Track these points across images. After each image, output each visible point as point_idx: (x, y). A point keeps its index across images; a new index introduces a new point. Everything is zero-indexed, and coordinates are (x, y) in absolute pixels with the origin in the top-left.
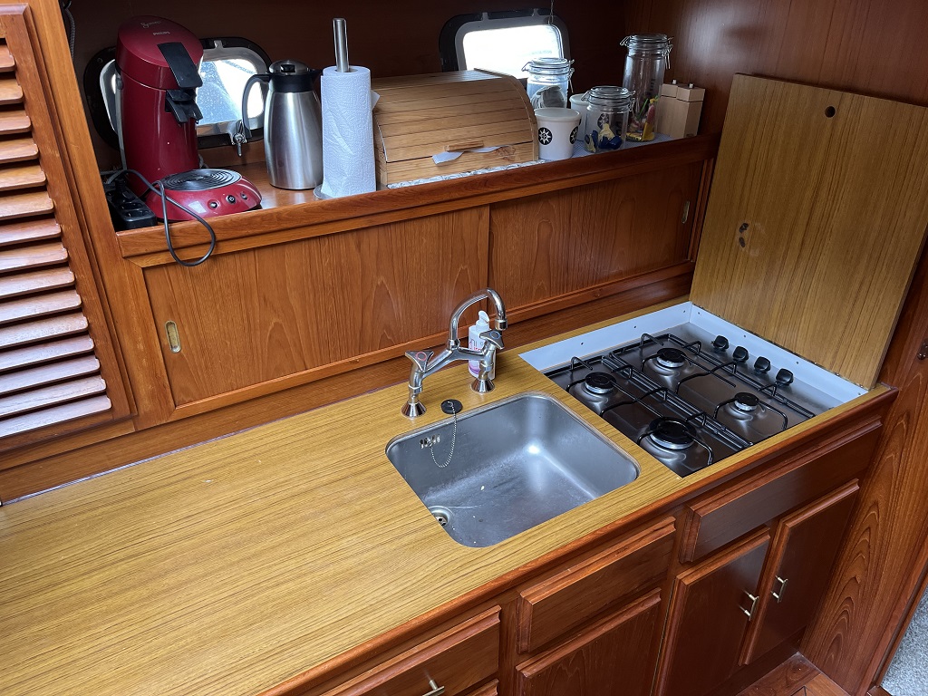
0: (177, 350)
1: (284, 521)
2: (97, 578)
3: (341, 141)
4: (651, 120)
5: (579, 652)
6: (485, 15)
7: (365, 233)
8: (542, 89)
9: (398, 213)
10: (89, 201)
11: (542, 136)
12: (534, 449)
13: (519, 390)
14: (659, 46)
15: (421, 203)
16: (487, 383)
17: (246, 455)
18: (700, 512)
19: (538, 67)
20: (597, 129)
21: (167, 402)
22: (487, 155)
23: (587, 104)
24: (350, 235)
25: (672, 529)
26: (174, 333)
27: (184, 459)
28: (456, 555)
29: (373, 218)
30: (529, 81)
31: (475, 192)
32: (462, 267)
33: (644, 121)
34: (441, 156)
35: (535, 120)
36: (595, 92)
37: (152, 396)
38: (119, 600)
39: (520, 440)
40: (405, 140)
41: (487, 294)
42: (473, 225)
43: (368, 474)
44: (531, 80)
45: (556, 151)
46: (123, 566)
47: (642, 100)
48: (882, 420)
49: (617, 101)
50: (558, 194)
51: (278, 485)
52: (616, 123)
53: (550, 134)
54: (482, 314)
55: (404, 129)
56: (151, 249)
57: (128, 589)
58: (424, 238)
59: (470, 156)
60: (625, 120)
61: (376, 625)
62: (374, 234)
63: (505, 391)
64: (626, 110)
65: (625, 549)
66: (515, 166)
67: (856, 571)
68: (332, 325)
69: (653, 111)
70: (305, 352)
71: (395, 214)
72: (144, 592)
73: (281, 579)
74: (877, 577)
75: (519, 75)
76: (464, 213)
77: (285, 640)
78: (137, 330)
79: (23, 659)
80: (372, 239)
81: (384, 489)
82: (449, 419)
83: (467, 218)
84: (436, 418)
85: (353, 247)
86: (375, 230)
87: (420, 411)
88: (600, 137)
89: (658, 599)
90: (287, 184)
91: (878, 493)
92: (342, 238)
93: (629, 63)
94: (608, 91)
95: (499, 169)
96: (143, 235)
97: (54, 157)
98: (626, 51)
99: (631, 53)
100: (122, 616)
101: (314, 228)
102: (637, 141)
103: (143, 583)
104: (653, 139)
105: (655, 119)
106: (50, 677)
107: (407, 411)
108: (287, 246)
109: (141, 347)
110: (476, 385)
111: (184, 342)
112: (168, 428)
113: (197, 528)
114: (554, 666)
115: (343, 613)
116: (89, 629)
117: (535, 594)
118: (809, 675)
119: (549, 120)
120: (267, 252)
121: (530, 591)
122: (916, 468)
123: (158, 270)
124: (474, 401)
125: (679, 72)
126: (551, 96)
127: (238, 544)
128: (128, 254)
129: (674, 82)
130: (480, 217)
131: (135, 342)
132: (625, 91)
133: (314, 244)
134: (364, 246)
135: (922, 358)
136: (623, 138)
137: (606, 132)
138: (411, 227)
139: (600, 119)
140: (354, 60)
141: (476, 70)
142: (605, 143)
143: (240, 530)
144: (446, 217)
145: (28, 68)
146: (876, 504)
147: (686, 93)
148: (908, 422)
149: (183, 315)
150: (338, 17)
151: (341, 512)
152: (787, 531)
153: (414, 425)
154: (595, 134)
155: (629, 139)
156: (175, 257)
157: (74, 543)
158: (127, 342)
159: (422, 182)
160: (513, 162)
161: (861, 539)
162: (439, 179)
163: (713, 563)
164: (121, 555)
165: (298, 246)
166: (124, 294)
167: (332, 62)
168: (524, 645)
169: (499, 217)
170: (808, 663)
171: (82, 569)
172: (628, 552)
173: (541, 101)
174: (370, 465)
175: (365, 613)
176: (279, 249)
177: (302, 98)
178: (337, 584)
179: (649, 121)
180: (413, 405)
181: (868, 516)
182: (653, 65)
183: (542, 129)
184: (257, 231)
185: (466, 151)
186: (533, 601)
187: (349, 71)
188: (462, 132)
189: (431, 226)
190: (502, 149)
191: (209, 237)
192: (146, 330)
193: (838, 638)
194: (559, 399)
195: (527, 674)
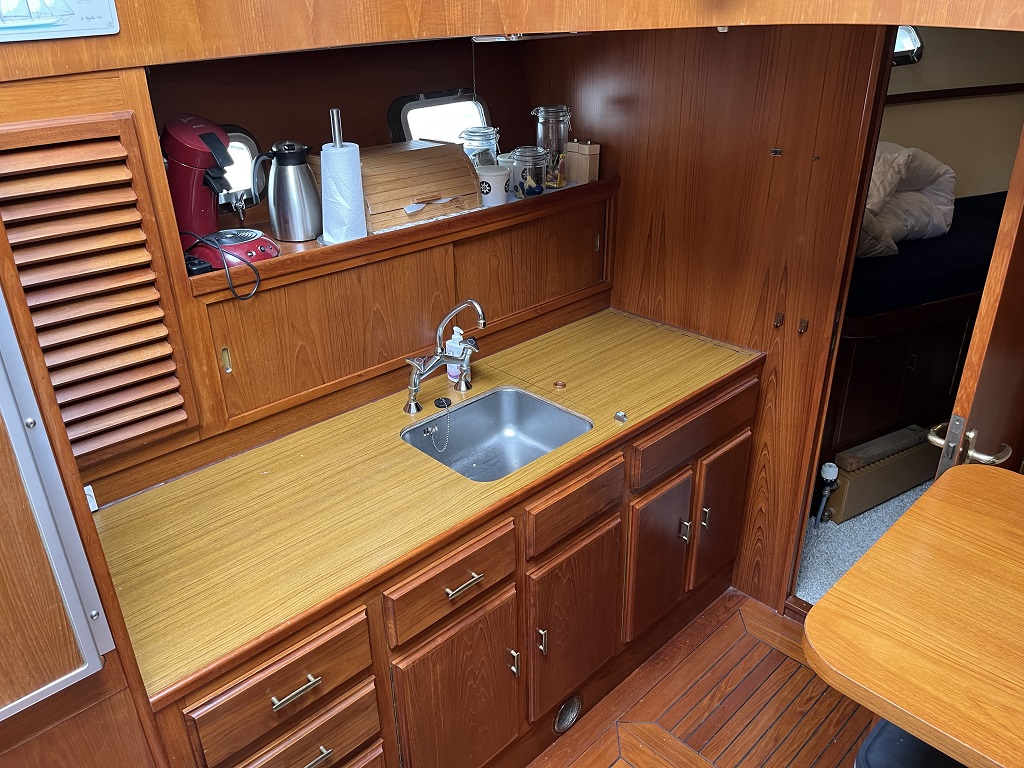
0: (230, 371)
1: (337, 488)
2: (207, 539)
3: (340, 199)
4: (562, 171)
5: (568, 560)
6: (422, 96)
7: (363, 268)
8: (477, 152)
9: (387, 252)
10: (171, 254)
11: (483, 188)
12: (509, 432)
13: (492, 386)
14: (561, 114)
15: (404, 243)
16: (467, 383)
17: (288, 453)
18: (639, 448)
19: (471, 134)
20: (523, 181)
21: (223, 415)
22: (444, 205)
23: (513, 161)
24: (352, 271)
25: (622, 459)
26: (227, 358)
27: (237, 462)
28: (476, 488)
29: (369, 257)
30: (465, 146)
31: (442, 233)
32: (436, 293)
33: (557, 172)
34: (411, 207)
35: (477, 177)
36: (518, 152)
37: (212, 410)
38: (233, 548)
39: (497, 426)
40: (382, 197)
41: (469, 303)
42: (441, 258)
43: (392, 452)
44: (467, 146)
45: (494, 199)
46: (224, 531)
47: (554, 156)
48: (759, 378)
49: (536, 157)
50: (501, 231)
51: (323, 468)
52: (537, 175)
53: (489, 186)
54: (455, 328)
55: (380, 189)
56: (214, 289)
57: (237, 541)
58: (407, 270)
59: (431, 206)
60: (544, 173)
61: (432, 532)
62: (369, 269)
63: (481, 389)
64: (543, 164)
65: (592, 474)
66: (466, 212)
67: (761, 504)
68: (342, 345)
69: (563, 163)
70: (323, 369)
71: (385, 253)
72: (250, 541)
73: (352, 519)
74: (776, 504)
75: (458, 142)
76: (434, 250)
77: (369, 549)
78: (203, 355)
79: (173, 591)
80: (369, 274)
81: (408, 459)
82: (443, 412)
83: (437, 253)
84: (431, 412)
85: (356, 281)
86: (371, 266)
87: (419, 409)
88: (526, 187)
89: (619, 520)
90: (290, 237)
91: (765, 437)
92: (346, 273)
93: (540, 127)
94: (528, 151)
95: (455, 215)
96: (208, 278)
97: (151, 220)
98: (536, 119)
99: (541, 120)
100: (240, 556)
101: (328, 267)
102: (553, 188)
103: (248, 536)
104: (565, 186)
105: (564, 169)
106: (202, 596)
107: (407, 408)
108: (307, 283)
109: (205, 368)
110: (457, 386)
111: (235, 364)
112: (223, 438)
113: (271, 501)
114: (552, 571)
115: (406, 529)
116: (218, 566)
117: (537, 507)
118: (741, 601)
119: (486, 175)
120: (294, 287)
121: (531, 506)
122: (787, 410)
123: (217, 306)
124: (459, 397)
125: (578, 134)
126: (485, 157)
127: (309, 505)
128: (198, 293)
129: (576, 140)
130: (446, 252)
131: (201, 365)
132: (541, 150)
133: (327, 279)
134: (363, 280)
135: (777, 327)
136: (543, 186)
137: (530, 182)
138: (396, 262)
139: (523, 172)
140: (346, 138)
141: (421, 139)
142: (531, 192)
143: (307, 497)
144: (421, 253)
145: (135, 157)
146: (766, 445)
147: (586, 149)
148: (776, 377)
149: (234, 342)
150: (335, 108)
151: (380, 477)
152: (704, 467)
153: (415, 418)
154: (522, 184)
155: (548, 187)
156: (234, 293)
157: (175, 523)
158: (195, 365)
159: (399, 228)
160: (464, 209)
161: (760, 476)
162: (410, 225)
163: (654, 493)
164: (219, 524)
165: (315, 282)
166: (193, 326)
167: (331, 141)
168: (531, 552)
169: (461, 250)
170: (739, 593)
171: (192, 536)
172: (594, 477)
173: (477, 160)
174: (392, 446)
175: (421, 527)
176: (302, 285)
177: (301, 169)
178: (395, 515)
179: (560, 172)
180: (413, 404)
181: (763, 456)
182: (558, 130)
183: (483, 183)
184: (288, 271)
185: (428, 203)
186: (534, 512)
187: (342, 146)
188: (424, 188)
189: (411, 261)
190: (455, 199)
191: (254, 277)
192: (209, 355)
193: (758, 563)
194: (525, 389)
195: (534, 577)
